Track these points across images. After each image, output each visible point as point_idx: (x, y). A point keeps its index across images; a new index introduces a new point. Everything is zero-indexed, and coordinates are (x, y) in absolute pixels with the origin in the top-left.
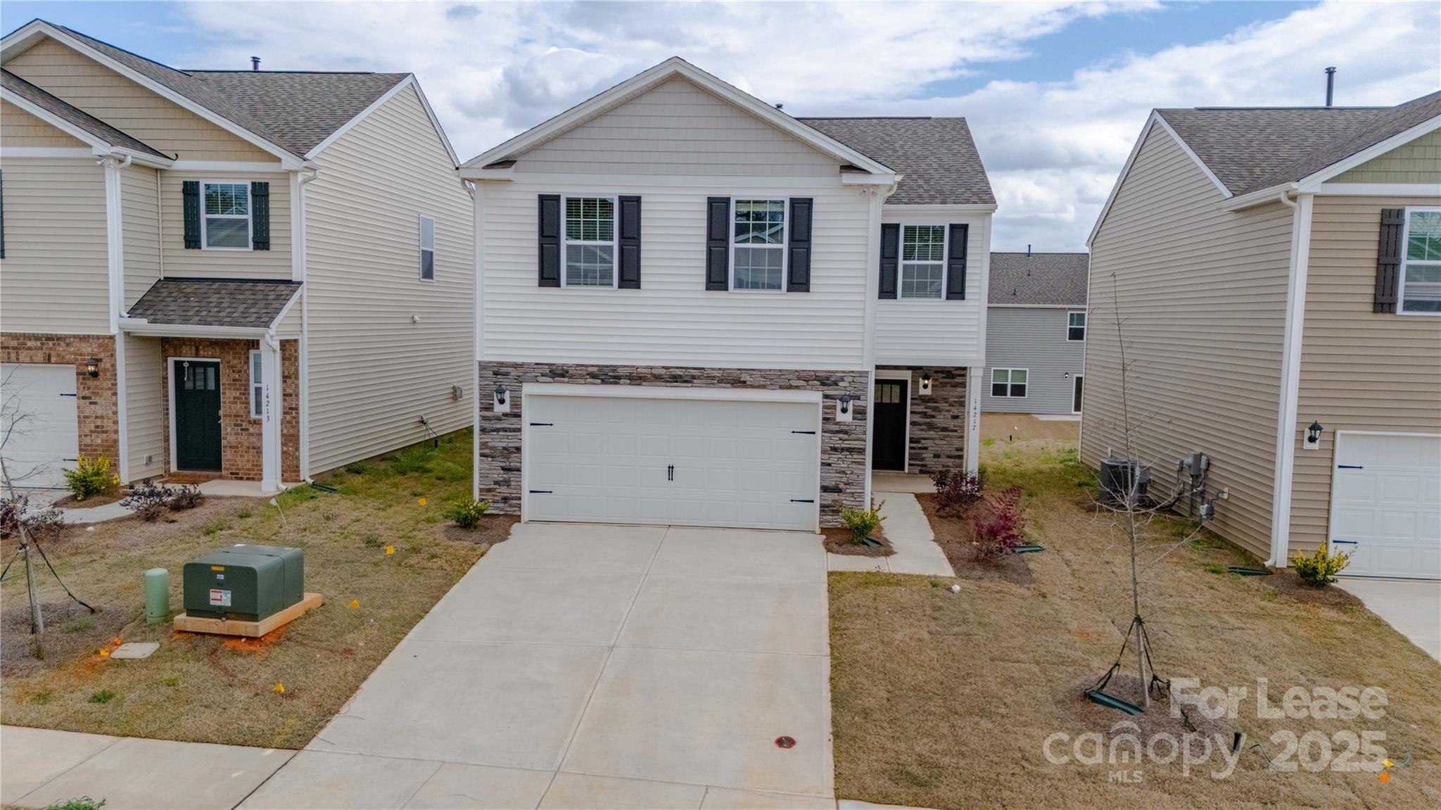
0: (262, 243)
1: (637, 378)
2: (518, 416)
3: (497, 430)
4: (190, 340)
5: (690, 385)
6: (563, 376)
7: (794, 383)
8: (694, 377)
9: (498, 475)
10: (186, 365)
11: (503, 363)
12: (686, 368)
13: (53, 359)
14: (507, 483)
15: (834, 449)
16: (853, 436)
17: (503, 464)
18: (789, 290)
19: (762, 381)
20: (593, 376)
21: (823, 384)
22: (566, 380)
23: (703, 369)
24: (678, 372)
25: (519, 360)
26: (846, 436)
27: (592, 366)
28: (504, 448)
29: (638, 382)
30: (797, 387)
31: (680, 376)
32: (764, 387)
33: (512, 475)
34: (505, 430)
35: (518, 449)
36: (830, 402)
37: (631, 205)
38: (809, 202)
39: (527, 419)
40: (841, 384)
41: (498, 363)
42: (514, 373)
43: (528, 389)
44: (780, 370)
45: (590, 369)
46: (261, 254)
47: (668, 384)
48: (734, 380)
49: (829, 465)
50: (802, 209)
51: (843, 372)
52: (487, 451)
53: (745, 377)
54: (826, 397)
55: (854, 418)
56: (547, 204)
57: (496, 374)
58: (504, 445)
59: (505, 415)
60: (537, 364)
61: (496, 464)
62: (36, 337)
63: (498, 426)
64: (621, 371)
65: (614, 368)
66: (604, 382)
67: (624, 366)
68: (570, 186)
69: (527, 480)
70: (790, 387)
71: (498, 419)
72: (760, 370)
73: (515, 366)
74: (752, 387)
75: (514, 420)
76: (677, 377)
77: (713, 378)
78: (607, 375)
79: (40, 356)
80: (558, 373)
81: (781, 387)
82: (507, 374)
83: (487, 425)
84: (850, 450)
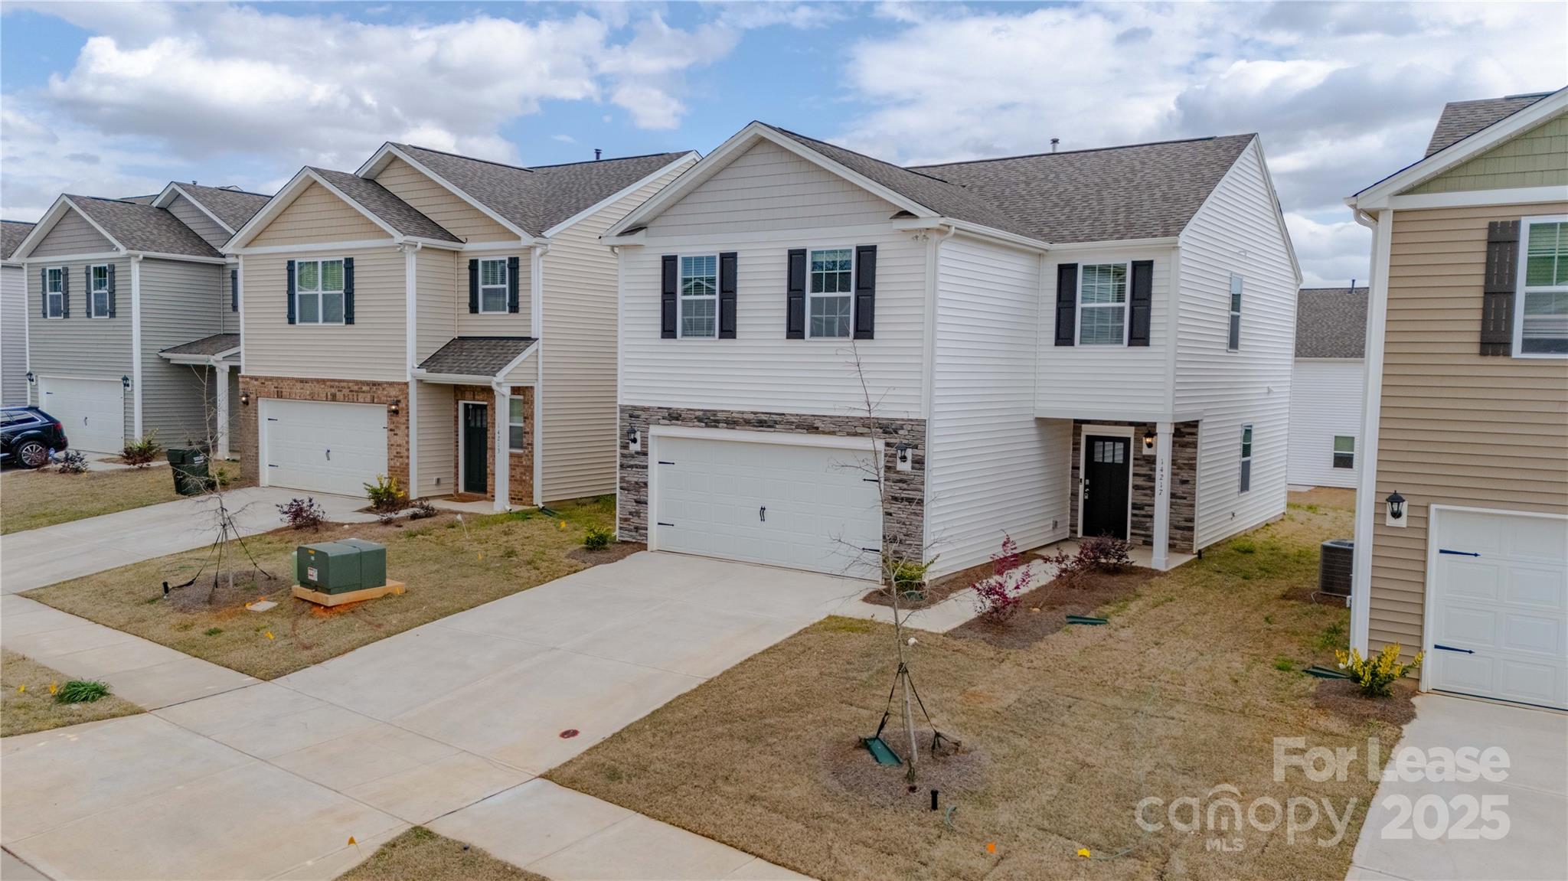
0: (514, 308)
1: (732, 422)
2: (645, 454)
3: (631, 466)
4: (470, 386)
5: (772, 430)
6: (677, 419)
7: (860, 430)
8: (776, 422)
9: (632, 507)
10: (470, 407)
11: (635, 407)
12: (770, 414)
13: (376, 400)
14: (637, 514)
15: (895, 499)
16: (912, 486)
17: (635, 497)
18: (855, 337)
19: (832, 428)
20: (700, 420)
21: (885, 432)
22: (680, 422)
23: (784, 414)
24: (764, 417)
25: (646, 404)
26: (905, 486)
27: (699, 410)
28: (636, 483)
29: (732, 426)
30: (862, 434)
31: (765, 422)
32: (833, 433)
33: (640, 507)
34: (637, 466)
35: (646, 484)
36: (892, 451)
37: (729, 261)
38: (873, 249)
39: (653, 459)
40: (901, 432)
41: (632, 406)
42: (644, 415)
43: (654, 430)
44: (847, 417)
45: (697, 413)
46: (514, 316)
47: (755, 429)
48: (809, 425)
49: (890, 514)
50: (867, 255)
51: (903, 420)
52: (624, 485)
53: (818, 423)
54: (888, 445)
55: (913, 468)
56: (669, 263)
57: (631, 416)
58: (636, 480)
59: (637, 453)
60: (659, 408)
61: (630, 496)
62: (367, 383)
63: (632, 463)
64: (720, 416)
65: (714, 412)
66: (707, 426)
67: (723, 411)
68: (684, 247)
69: (654, 513)
70: (856, 434)
71: (633, 457)
72: (831, 417)
73: (644, 409)
74: (824, 433)
75: (643, 458)
76: (763, 422)
77: (792, 423)
78: (709, 419)
79: (368, 399)
80: (674, 417)
81: (849, 434)
82: (638, 417)
83: (625, 462)
84: (910, 501)
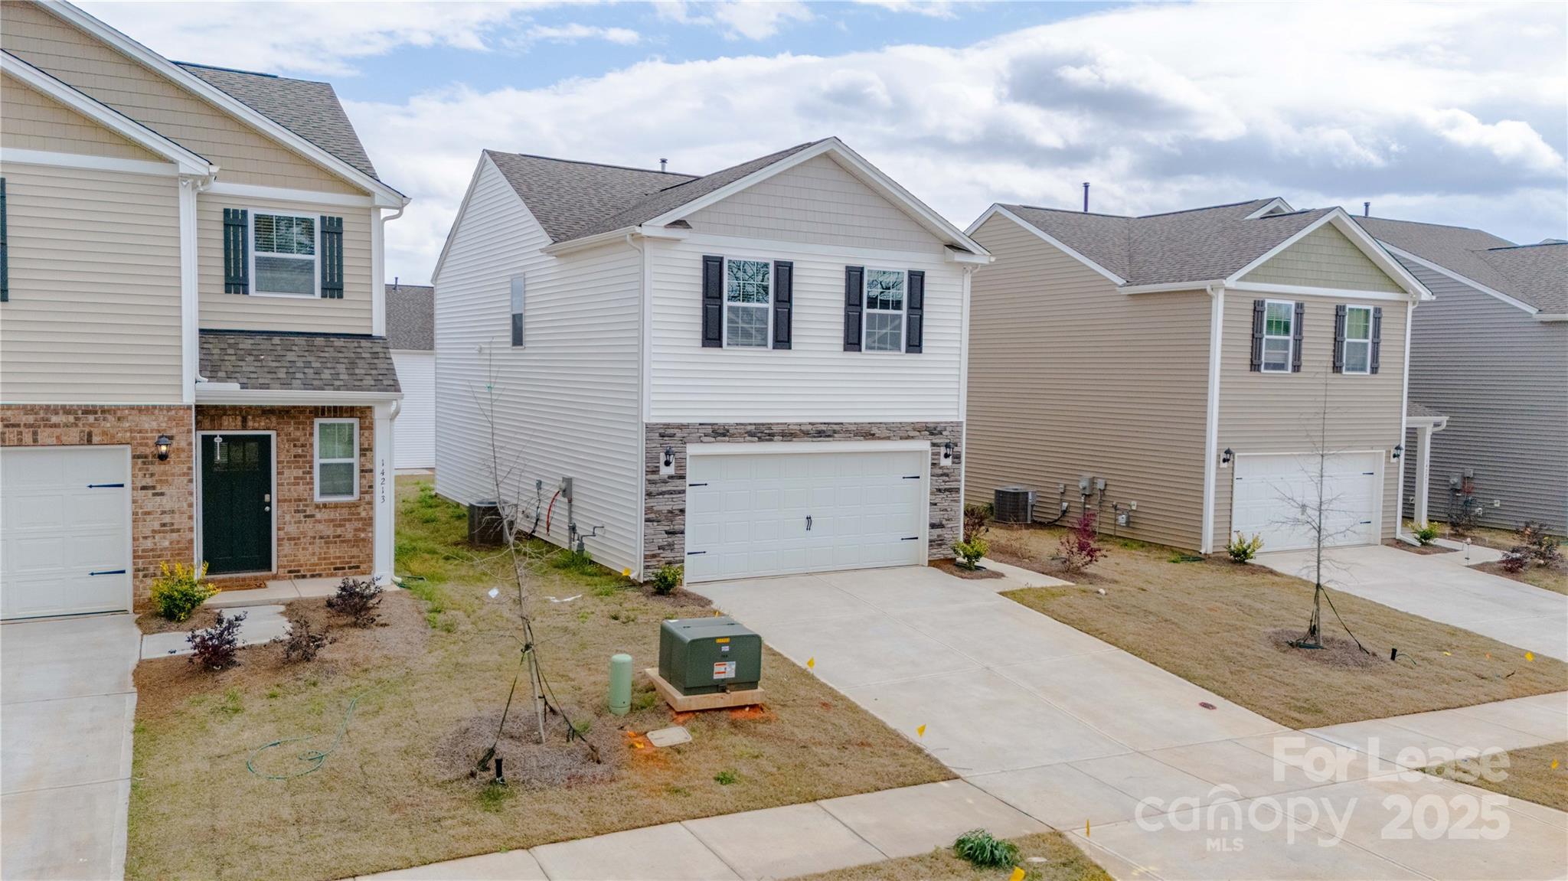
0: (333, 289)
1: (789, 434)
2: (683, 477)
3: (662, 493)
4: (234, 408)
5: (831, 439)
6: (724, 435)
7: (912, 434)
8: (835, 432)
9: (662, 539)
10: (218, 440)
11: (669, 424)
12: (828, 424)
13: (95, 439)
14: (671, 546)
15: (939, 490)
16: (952, 478)
17: (667, 528)
18: (907, 352)
19: (887, 433)
20: (751, 434)
21: (932, 434)
22: (727, 438)
23: (842, 424)
24: (823, 428)
25: (685, 421)
26: (947, 479)
27: (750, 424)
28: (670, 512)
29: (789, 438)
30: (913, 438)
31: (824, 431)
32: (888, 438)
33: (675, 539)
34: (671, 493)
35: (682, 511)
36: (936, 449)
37: (785, 271)
38: (922, 275)
39: (689, 481)
40: (944, 433)
41: (664, 424)
42: (679, 434)
43: (692, 449)
44: (901, 423)
45: (749, 428)
46: (334, 303)
47: (814, 439)
48: (866, 433)
49: (935, 504)
50: (917, 280)
51: (946, 423)
52: (652, 516)
53: (874, 430)
54: (934, 445)
55: (953, 463)
56: (712, 268)
57: (662, 436)
58: (669, 508)
59: (671, 477)
60: (700, 424)
61: (661, 528)
63: (664, 489)
64: (775, 429)
65: (769, 426)
66: (760, 439)
67: (778, 424)
68: (734, 249)
69: (690, 542)
70: (908, 438)
71: (665, 482)
72: (885, 424)
73: (681, 427)
74: (879, 438)
75: (679, 482)
77: (847, 431)
78: (763, 433)
80: (720, 433)
81: (901, 438)
82: (673, 436)
83: (653, 489)
84: (950, 490)
